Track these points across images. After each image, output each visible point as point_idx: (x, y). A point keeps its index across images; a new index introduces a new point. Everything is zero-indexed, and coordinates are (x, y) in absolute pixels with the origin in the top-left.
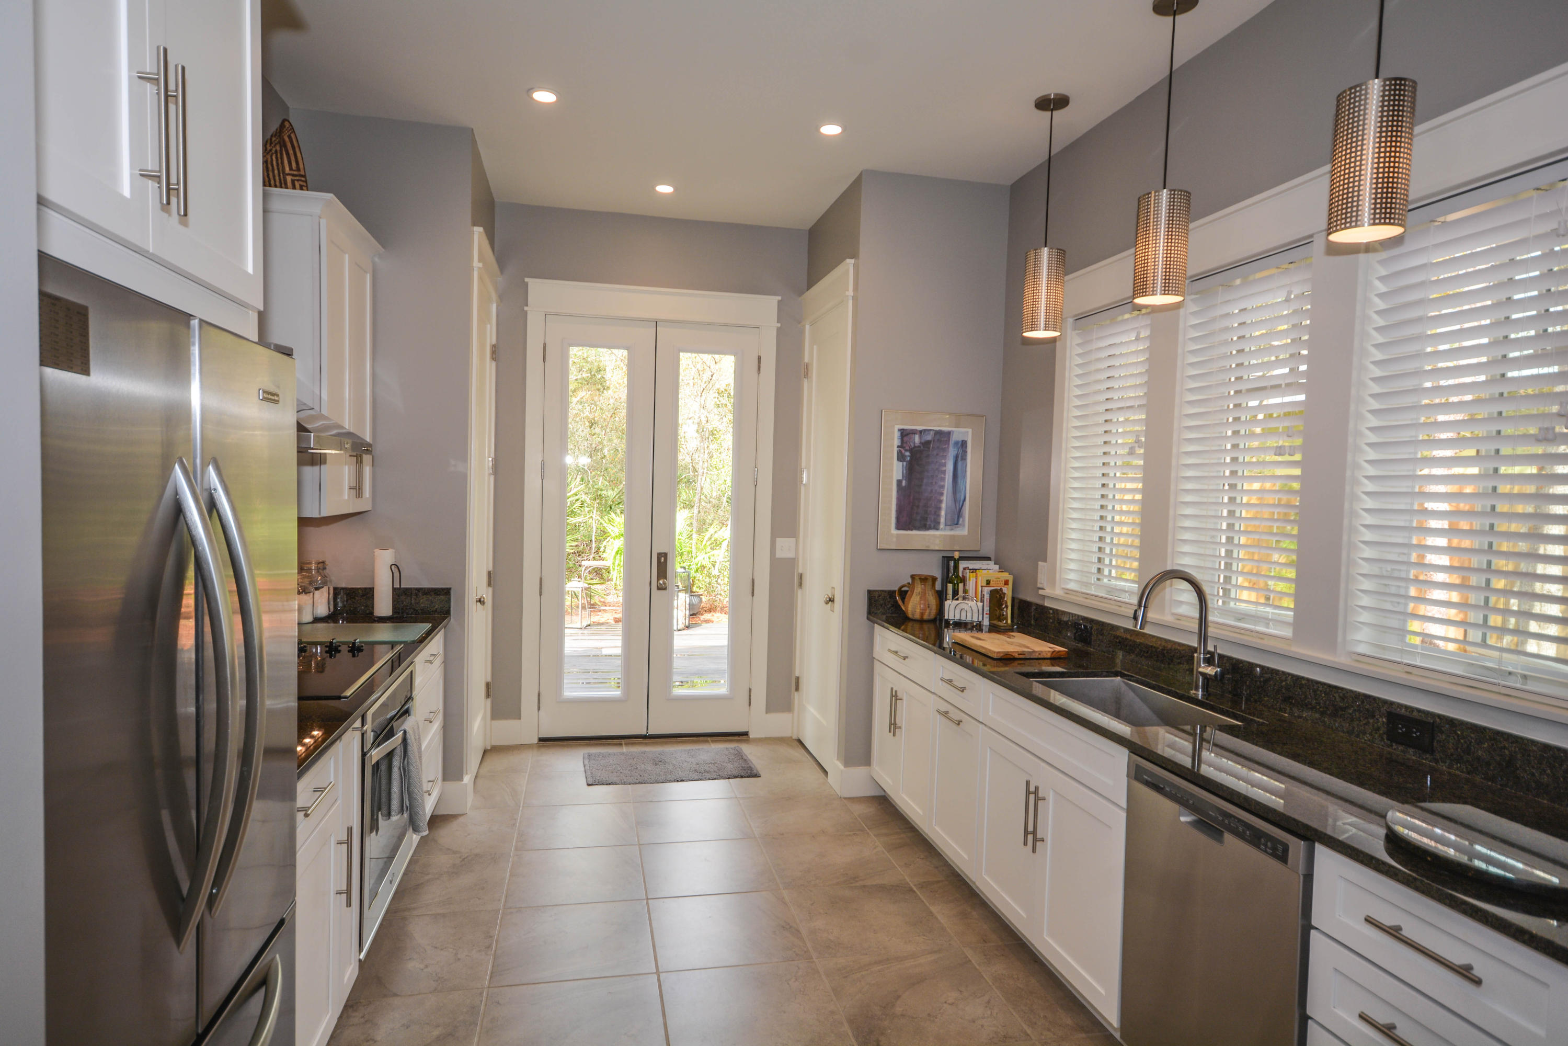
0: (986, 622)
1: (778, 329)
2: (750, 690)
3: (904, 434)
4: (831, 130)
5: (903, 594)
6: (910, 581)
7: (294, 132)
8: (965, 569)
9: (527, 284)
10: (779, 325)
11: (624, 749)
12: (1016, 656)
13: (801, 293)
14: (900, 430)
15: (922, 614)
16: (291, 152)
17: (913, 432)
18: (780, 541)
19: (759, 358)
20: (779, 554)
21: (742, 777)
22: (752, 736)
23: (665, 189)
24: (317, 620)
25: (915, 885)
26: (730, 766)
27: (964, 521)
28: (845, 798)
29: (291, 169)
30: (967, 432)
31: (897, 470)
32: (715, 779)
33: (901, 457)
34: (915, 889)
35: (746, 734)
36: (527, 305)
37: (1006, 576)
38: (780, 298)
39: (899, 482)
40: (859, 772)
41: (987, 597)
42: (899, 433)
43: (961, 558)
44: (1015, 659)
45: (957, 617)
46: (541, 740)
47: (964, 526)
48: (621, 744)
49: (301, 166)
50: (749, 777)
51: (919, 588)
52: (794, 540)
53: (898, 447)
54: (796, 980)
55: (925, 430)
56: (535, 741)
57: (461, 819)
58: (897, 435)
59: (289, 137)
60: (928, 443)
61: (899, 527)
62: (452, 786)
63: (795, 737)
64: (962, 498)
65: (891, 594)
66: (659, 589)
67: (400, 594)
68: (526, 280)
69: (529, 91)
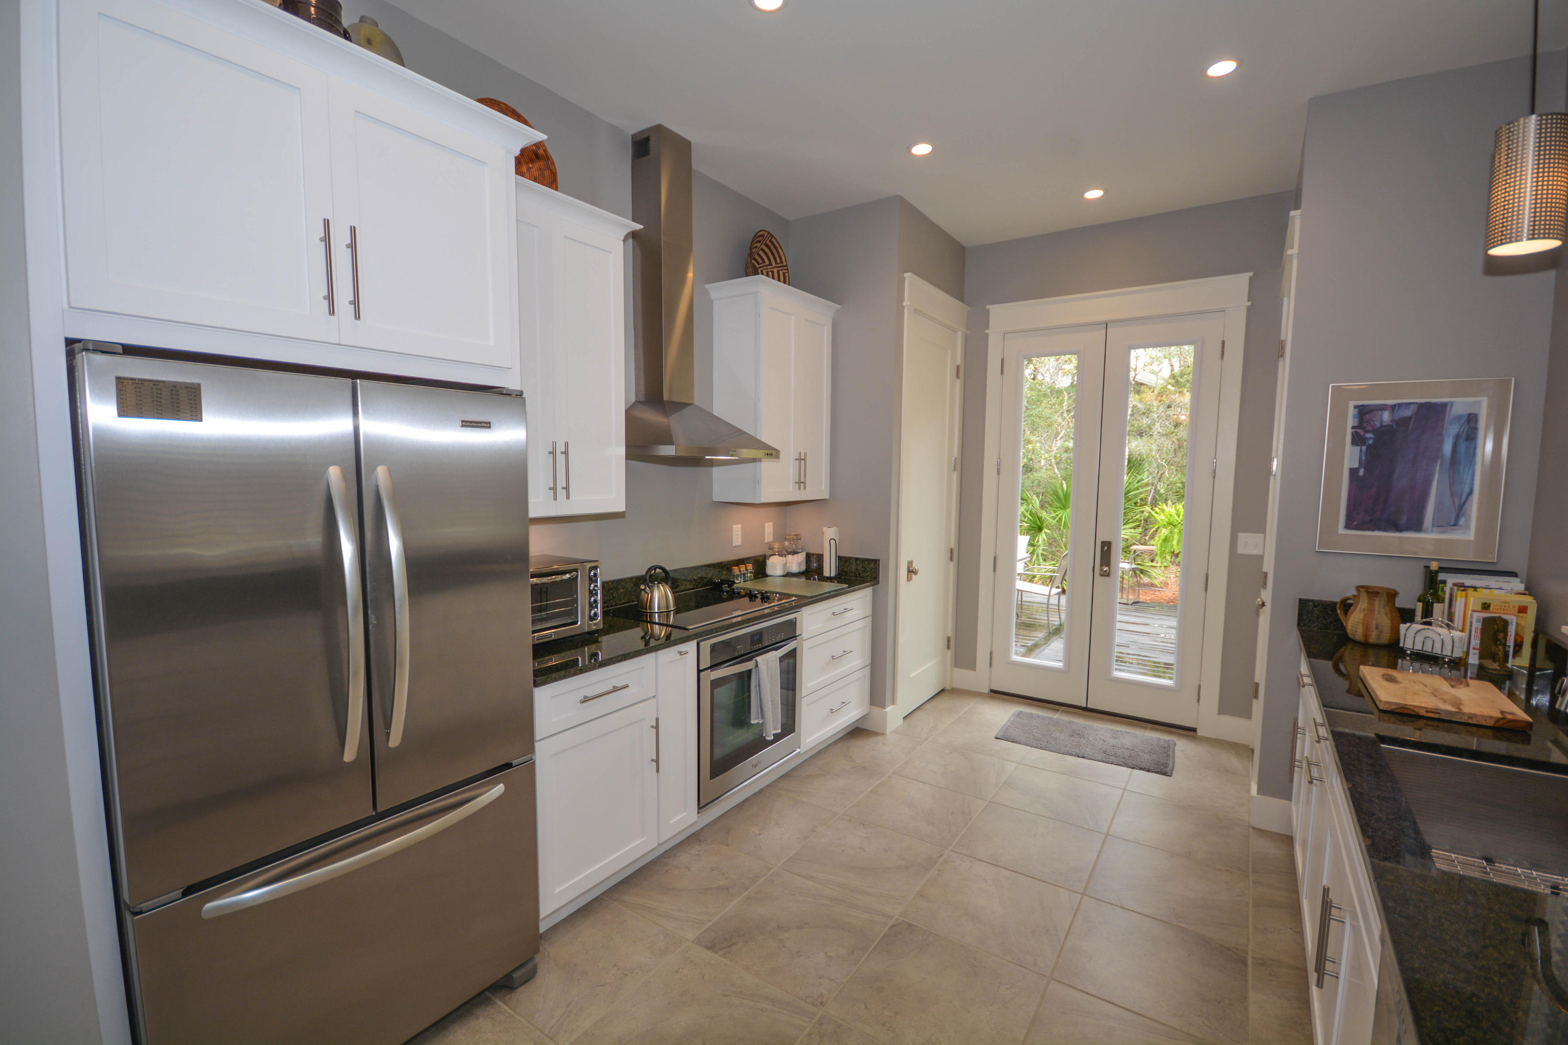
0: (1474, 659)
1: (1249, 310)
2: (1200, 686)
3: (1364, 411)
4: (1222, 68)
5: (1346, 606)
6: (1356, 593)
7: (773, 237)
8: (1455, 585)
9: (988, 311)
10: (1249, 304)
11: (1057, 716)
14: (1356, 407)
15: (1366, 635)
16: (775, 251)
17: (1380, 408)
18: (1243, 537)
19: (1223, 343)
20: (1241, 550)
21: (1149, 771)
22: (1199, 733)
23: (1094, 194)
24: (789, 575)
25: (1253, 958)
26: (1146, 756)
27: (1468, 520)
28: (1254, 828)
29: (776, 263)
30: (1479, 402)
31: (1351, 457)
32: (1118, 765)
33: (1357, 440)
34: (1250, 962)
35: (1194, 730)
36: (988, 329)
37: (1528, 600)
38: (1251, 274)
39: (1353, 472)
40: (1276, 803)
41: (1477, 625)
42: (1357, 410)
43: (1442, 569)
45: (1418, 647)
46: (992, 691)
47: (1468, 527)
48: (1058, 710)
49: (783, 259)
50: (1156, 772)
51: (1363, 603)
52: (1261, 535)
53: (1353, 428)
55: (1400, 405)
56: (987, 691)
57: (879, 738)
58: (1351, 412)
59: (771, 241)
60: (1405, 421)
61: (1348, 526)
62: (876, 710)
64: (1466, 490)
65: (1333, 606)
66: (1101, 575)
67: (843, 561)
68: (988, 307)
69: (909, 148)
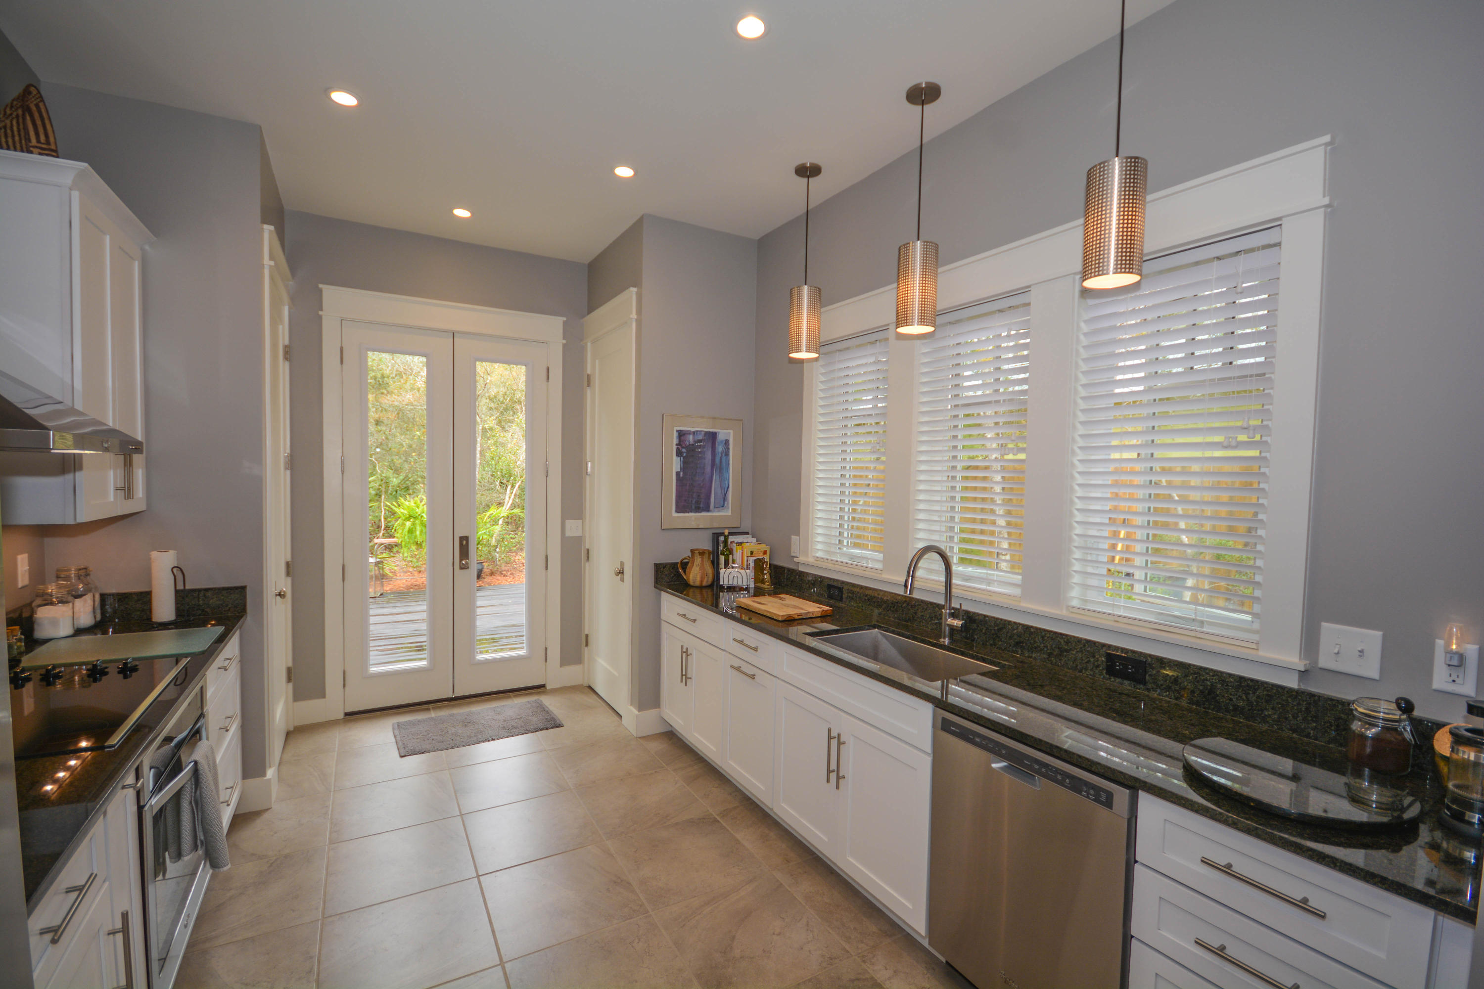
0: (752, 585)
1: (564, 346)
2: (546, 649)
3: (681, 434)
4: (624, 172)
5: (684, 565)
6: (690, 554)
7: (42, 101)
8: (731, 543)
9: (321, 291)
10: (564, 342)
11: (433, 714)
12: (797, 617)
13: (583, 317)
14: (677, 431)
15: (702, 581)
16: (39, 123)
17: (689, 433)
18: (568, 523)
19: (548, 369)
20: (568, 534)
21: (547, 729)
22: (548, 687)
23: (462, 213)
24: (79, 632)
25: (717, 815)
26: (534, 719)
27: (728, 504)
28: (640, 738)
30: (730, 433)
31: (676, 464)
32: (523, 734)
33: (679, 453)
34: (718, 819)
35: (543, 686)
36: (322, 310)
37: (763, 547)
38: (565, 319)
39: (678, 474)
40: (651, 714)
41: (752, 565)
42: (677, 433)
43: (731, 534)
44: (795, 620)
45: (731, 583)
46: (347, 714)
47: (728, 508)
48: (428, 709)
49: (52, 140)
50: (553, 727)
51: (698, 560)
52: (580, 521)
53: (677, 445)
54: (639, 940)
55: (697, 431)
56: (342, 716)
57: (266, 816)
58: (675, 434)
59: (37, 106)
60: (700, 442)
61: (678, 510)
62: (253, 782)
63: (586, 684)
64: (727, 486)
65: (674, 566)
66: (461, 568)
67: (181, 596)
68: (320, 286)
69: (327, 91)
